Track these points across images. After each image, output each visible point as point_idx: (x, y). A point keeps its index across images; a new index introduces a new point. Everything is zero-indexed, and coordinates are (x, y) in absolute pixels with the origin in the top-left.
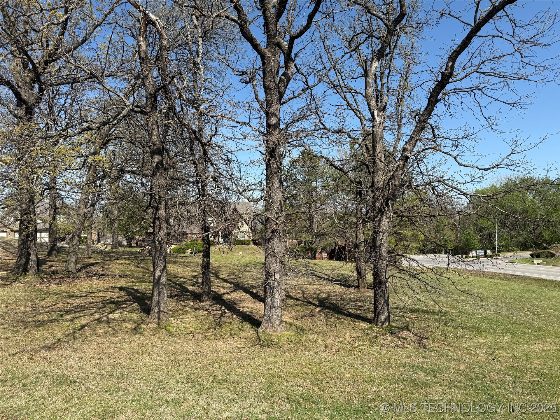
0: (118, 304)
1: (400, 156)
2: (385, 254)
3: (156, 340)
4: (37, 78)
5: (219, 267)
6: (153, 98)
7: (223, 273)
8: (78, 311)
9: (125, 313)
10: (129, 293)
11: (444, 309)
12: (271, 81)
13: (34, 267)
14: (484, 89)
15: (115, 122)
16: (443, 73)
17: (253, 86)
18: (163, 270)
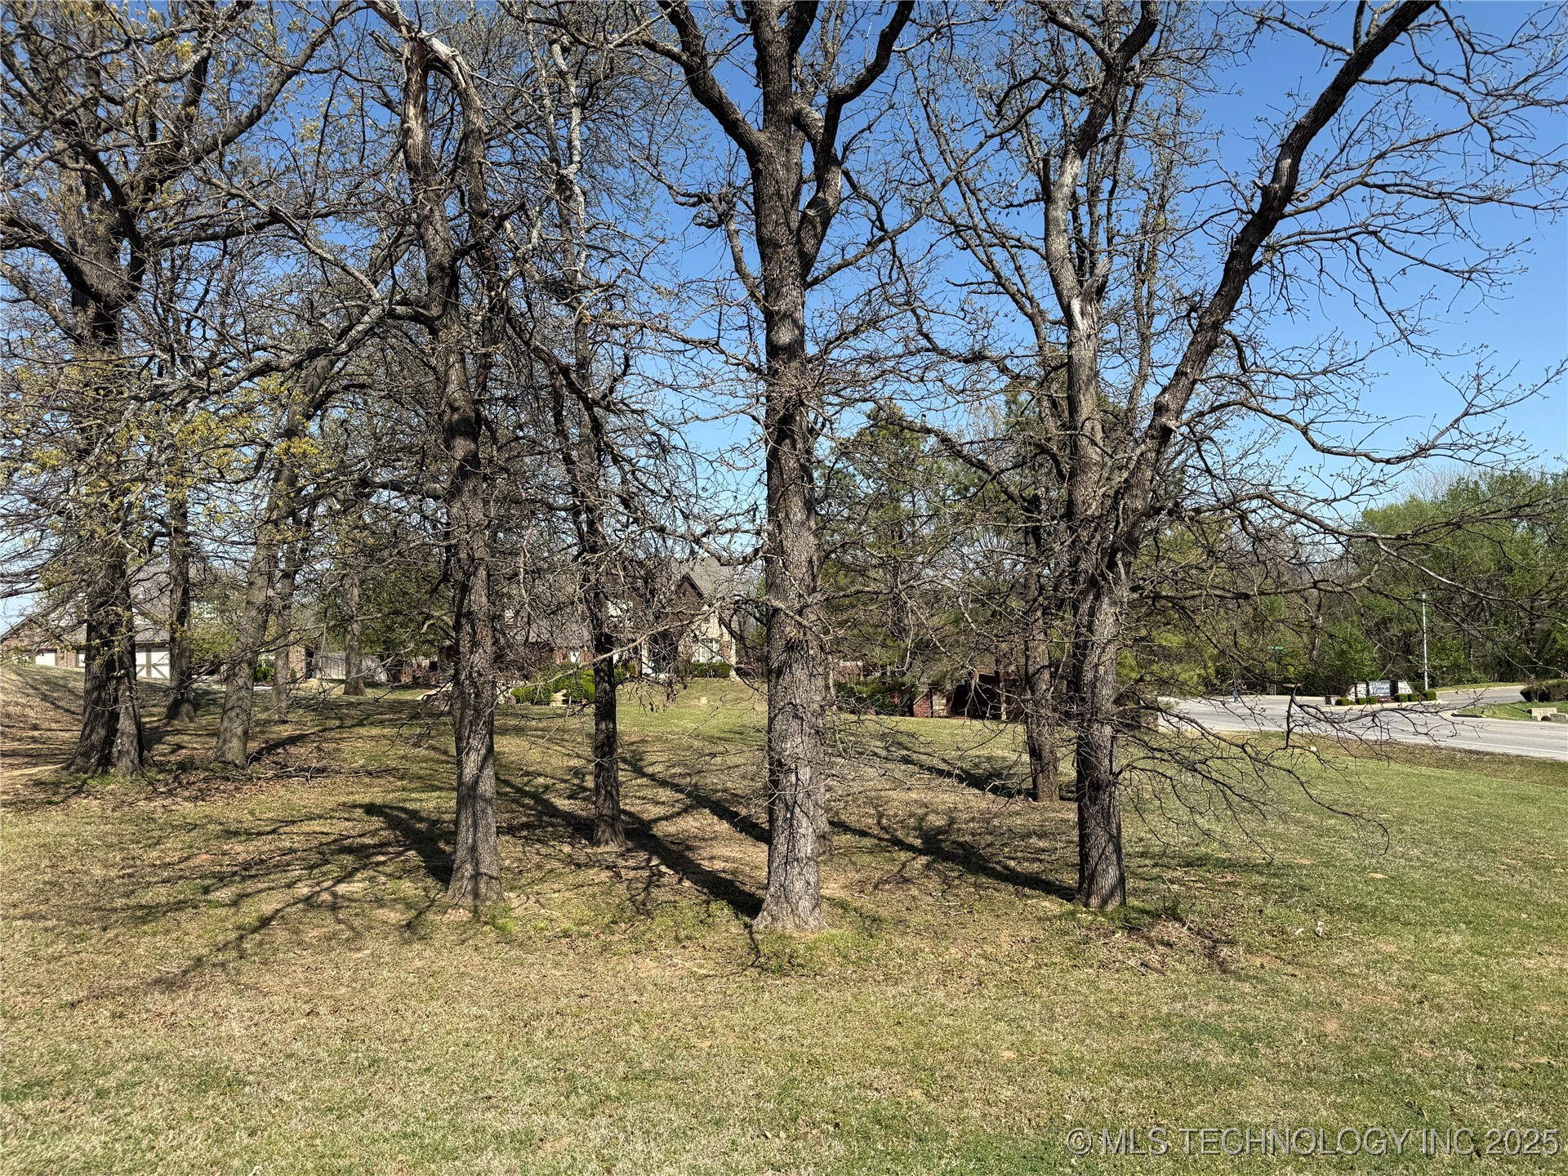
0: (362, 854)
1: (1146, 423)
2: (1108, 706)
3: (468, 958)
4: (125, 227)
5: (643, 741)
6: (447, 278)
7: (653, 758)
8: (251, 877)
9: (383, 879)
10: (393, 823)
11: (1278, 855)
12: (777, 224)
13: (128, 752)
14: (1385, 231)
15: (344, 347)
16: (1265, 190)
17: (729, 236)
18: (485, 759)
